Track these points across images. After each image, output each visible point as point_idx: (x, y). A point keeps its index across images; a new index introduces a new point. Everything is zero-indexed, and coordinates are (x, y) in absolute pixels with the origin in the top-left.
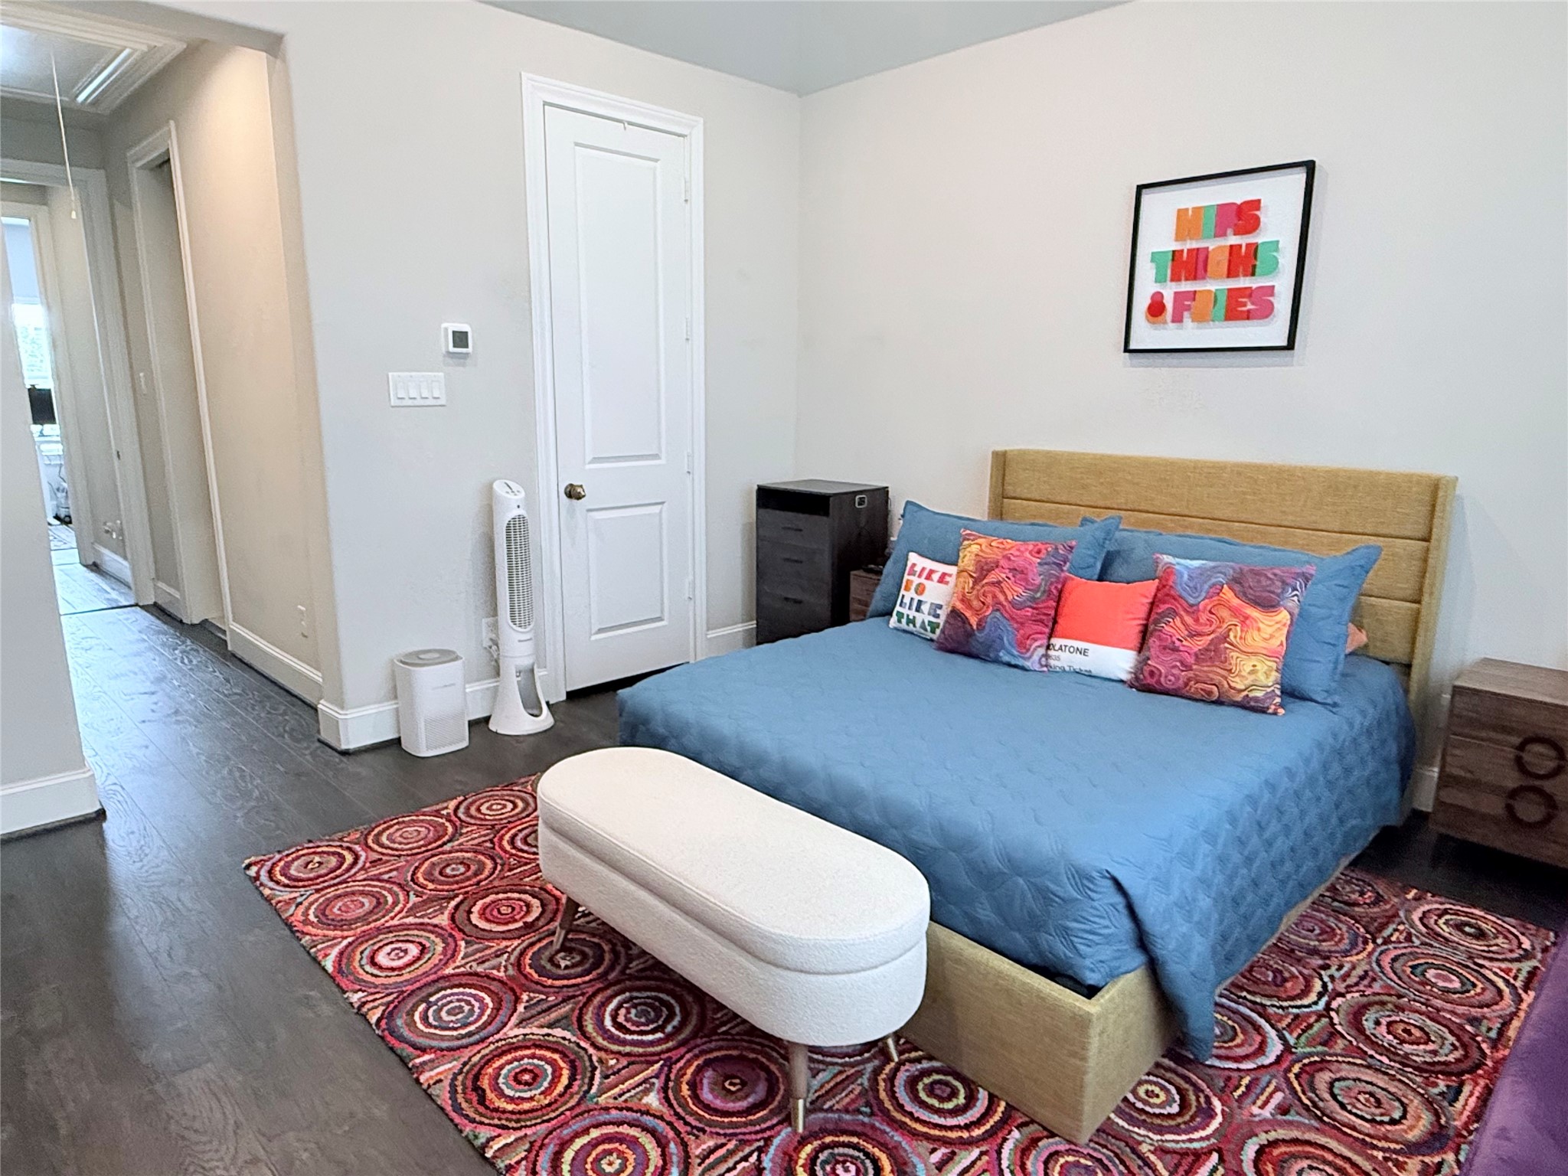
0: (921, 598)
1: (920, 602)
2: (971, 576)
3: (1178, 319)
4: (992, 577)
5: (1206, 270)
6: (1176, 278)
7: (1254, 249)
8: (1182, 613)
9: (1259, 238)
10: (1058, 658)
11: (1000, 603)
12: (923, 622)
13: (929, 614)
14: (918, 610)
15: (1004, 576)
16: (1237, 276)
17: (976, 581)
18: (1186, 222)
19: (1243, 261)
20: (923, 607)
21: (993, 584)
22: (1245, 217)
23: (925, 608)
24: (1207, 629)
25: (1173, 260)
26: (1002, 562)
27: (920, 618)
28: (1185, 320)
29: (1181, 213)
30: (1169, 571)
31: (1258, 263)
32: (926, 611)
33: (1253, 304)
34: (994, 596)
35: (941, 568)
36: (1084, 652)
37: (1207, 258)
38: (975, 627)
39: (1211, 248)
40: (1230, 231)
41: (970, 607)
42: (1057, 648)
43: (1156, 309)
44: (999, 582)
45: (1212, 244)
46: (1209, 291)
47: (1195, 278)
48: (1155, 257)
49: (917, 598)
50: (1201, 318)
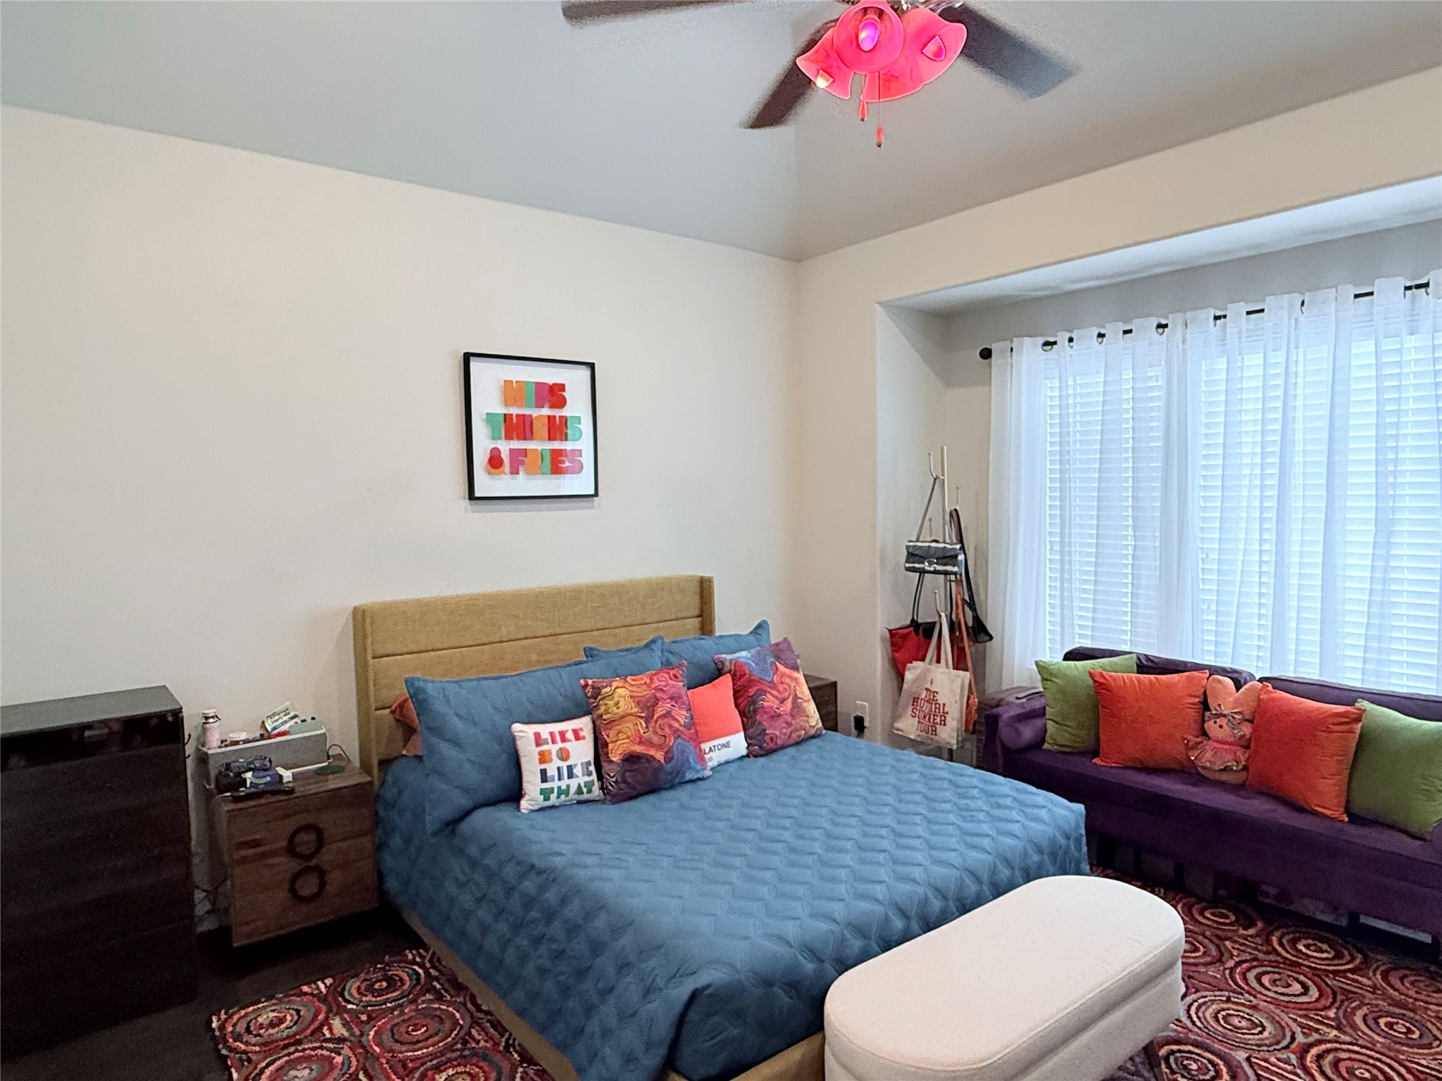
0: (569, 763)
1: (570, 768)
2: (641, 717)
3: (514, 471)
4: (660, 711)
5: (532, 433)
6: (509, 437)
7: (564, 420)
8: (769, 689)
9: (566, 412)
10: (711, 759)
11: (678, 730)
12: (579, 785)
13: (583, 775)
14: (571, 776)
15: (669, 705)
16: (555, 439)
17: (648, 720)
18: (511, 392)
19: (557, 429)
20: (575, 771)
21: (664, 716)
22: (554, 395)
23: (578, 771)
24: (786, 694)
25: (505, 422)
26: (659, 695)
27: (574, 784)
28: (520, 472)
29: (508, 383)
30: (737, 664)
31: (569, 432)
32: (579, 774)
33: (570, 462)
34: (670, 726)
35: (568, 726)
36: (726, 745)
37: (532, 422)
38: (663, 761)
39: (534, 416)
40: (547, 405)
41: (650, 744)
42: (707, 751)
43: (495, 461)
44: (669, 713)
45: (535, 413)
46: (536, 450)
47: (525, 439)
48: (490, 417)
49: (564, 765)
50: (532, 472)
